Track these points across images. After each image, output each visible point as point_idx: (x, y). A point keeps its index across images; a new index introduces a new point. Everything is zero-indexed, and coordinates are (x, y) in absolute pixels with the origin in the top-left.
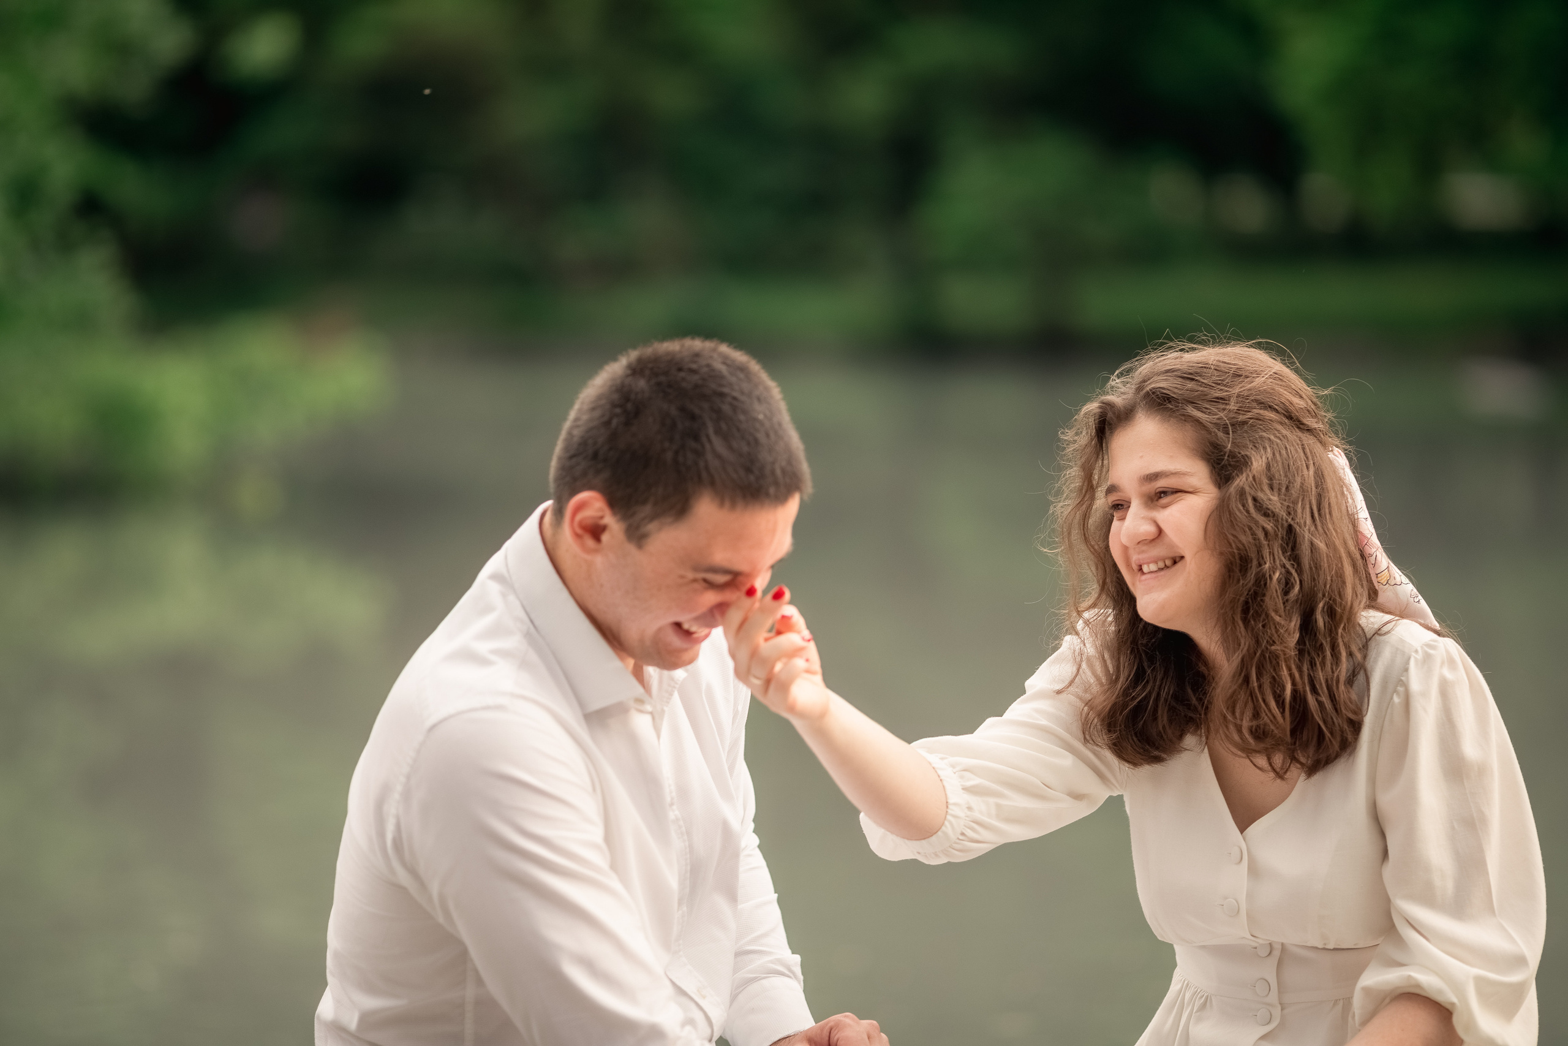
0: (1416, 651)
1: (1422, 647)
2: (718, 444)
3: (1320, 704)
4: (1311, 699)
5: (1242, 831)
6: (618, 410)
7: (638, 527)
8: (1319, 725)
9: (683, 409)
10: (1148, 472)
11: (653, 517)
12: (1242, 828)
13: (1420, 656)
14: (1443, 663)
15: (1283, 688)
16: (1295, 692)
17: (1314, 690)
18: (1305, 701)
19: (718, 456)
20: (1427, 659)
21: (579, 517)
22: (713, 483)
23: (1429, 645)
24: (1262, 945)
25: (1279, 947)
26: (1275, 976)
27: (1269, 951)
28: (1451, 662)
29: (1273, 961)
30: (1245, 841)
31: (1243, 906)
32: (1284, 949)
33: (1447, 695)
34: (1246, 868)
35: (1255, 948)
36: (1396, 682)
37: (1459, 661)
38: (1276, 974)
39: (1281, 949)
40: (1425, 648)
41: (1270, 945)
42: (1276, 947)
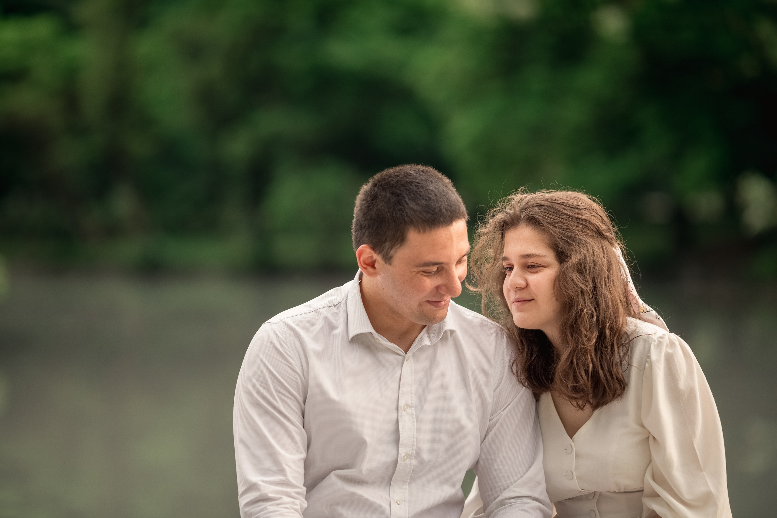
0: (655, 341)
1: (657, 338)
2: (412, 205)
3: (605, 374)
4: (601, 372)
5: (571, 438)
6: (364, 202)
7: (387, 254)
8: (605, 386)
9: (392, 193)
10: (524, 253)
11: (391, 248)
12: (571, 436)
13: (656, 343)
14: (667, 345)
15: (588, 367)
16: (594, 367)
17: (602, 368)
18: (598, 372)
19: (413, 210)
20: (660, 344)
21: (362, 259)
22: (412, 222)
23: (660, 337)
24: (590, 494)
25: (599, 494)
26: (596, 508)
27: (593, 496)
28: (672, 344)
29: (595, 501)
30: (573, 442)
31: (575, 474)
32: (601, 494)
33: (670, 361)
34: (574, 455)
35: (587, 496)
36: (647, 356)
37: (677, 343)
38: (597, 507)
39: (600, 495)
40: (659, 339)
41: (594, 493)
42: (597, 494)
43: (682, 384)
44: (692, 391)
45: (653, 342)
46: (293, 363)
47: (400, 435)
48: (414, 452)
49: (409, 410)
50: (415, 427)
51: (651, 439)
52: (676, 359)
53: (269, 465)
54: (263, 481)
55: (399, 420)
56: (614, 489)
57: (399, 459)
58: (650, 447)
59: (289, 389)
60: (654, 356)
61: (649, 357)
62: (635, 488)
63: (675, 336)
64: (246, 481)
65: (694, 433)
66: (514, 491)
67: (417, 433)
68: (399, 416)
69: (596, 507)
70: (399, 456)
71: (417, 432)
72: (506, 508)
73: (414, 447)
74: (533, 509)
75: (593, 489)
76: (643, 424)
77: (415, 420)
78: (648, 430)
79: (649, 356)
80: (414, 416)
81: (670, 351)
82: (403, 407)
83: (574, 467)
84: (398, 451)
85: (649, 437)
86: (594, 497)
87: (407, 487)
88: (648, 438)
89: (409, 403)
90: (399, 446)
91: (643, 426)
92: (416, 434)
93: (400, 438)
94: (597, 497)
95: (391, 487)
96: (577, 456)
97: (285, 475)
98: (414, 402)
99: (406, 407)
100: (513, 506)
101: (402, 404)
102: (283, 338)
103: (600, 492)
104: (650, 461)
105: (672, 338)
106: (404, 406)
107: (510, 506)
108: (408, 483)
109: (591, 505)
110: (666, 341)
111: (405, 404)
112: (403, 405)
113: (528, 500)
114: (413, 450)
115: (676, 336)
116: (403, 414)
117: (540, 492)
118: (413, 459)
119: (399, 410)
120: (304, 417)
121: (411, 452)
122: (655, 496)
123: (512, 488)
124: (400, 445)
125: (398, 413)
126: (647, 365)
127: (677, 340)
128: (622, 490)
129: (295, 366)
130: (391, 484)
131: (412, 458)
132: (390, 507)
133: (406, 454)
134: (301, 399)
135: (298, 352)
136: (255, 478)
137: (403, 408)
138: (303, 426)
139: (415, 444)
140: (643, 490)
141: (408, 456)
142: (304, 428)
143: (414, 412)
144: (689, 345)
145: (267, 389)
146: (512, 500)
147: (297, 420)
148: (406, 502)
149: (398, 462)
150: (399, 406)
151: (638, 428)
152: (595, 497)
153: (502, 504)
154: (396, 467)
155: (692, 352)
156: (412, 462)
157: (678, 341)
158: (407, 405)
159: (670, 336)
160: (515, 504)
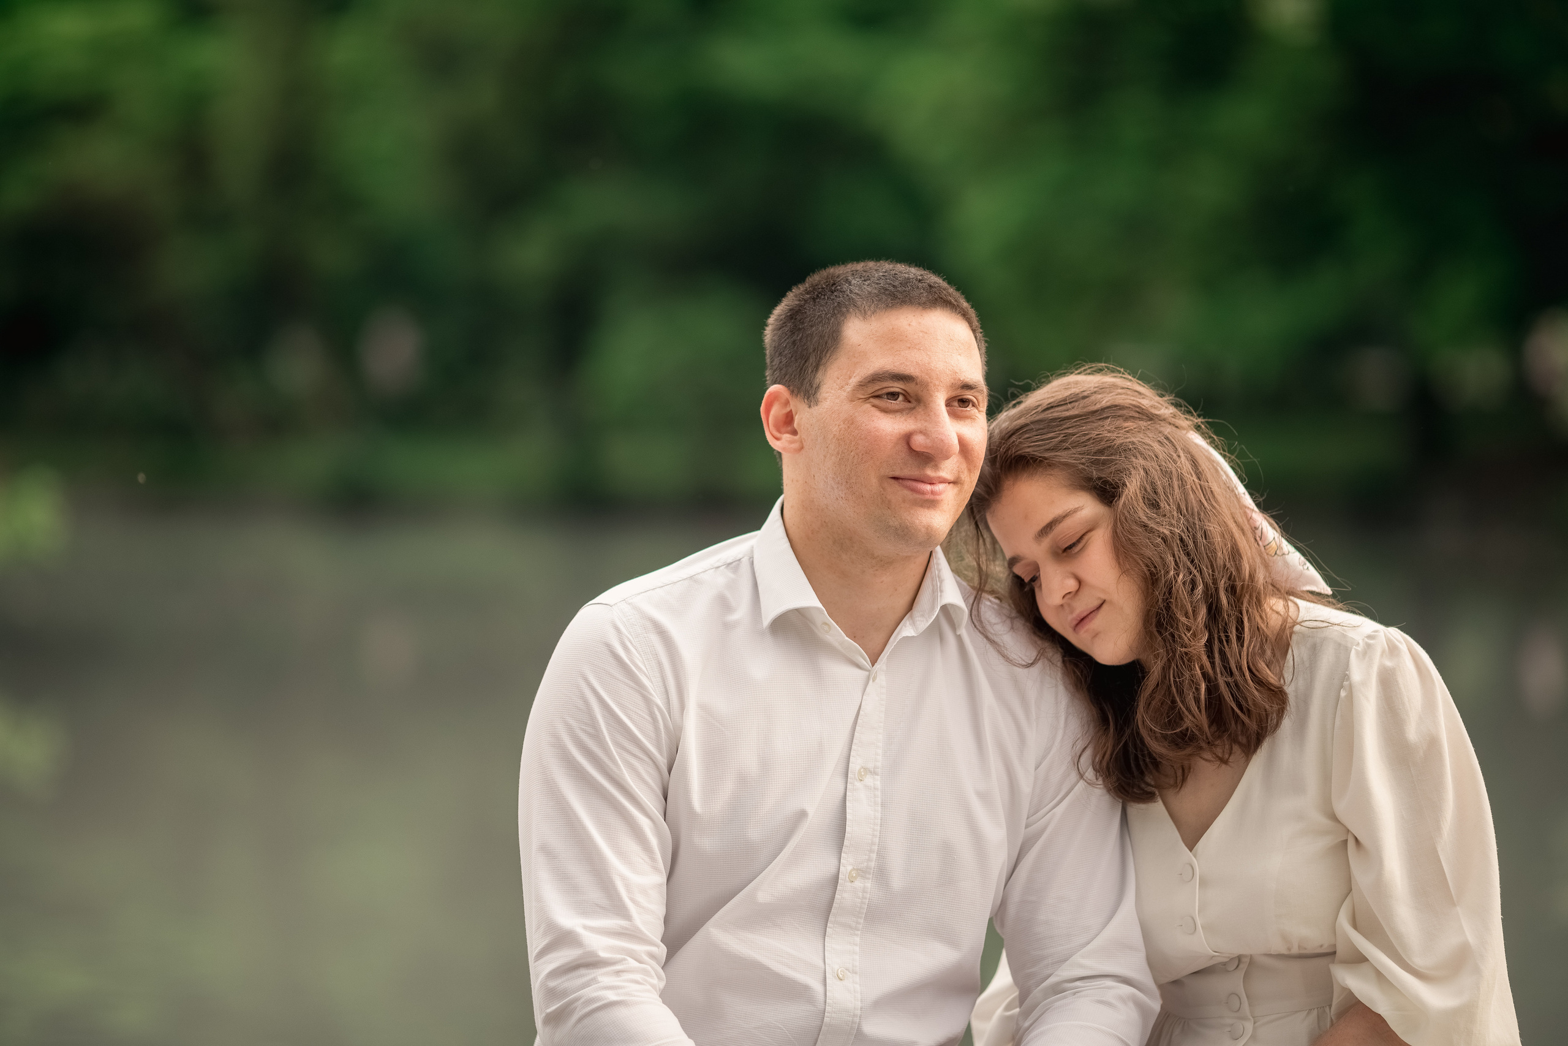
0: (1357, 644)
5: (1192, 850)
12: (1192, 846)
13: (1360, 648)
20: (1368, 649)
21: (771, 418)
23: (1369, 637)
24: (1232, 959)
25: (1247, 960)
26: (1243, 990)
27: (1236, 965)
28: (1393, 649)
29: (1240, 974)
30: (1195, 857)
31: (1199, 921)
32: (1252, 961)
33: (1388, 682)
34: (1198, 885)
35: (1224, 964)
36: (1342, 677)
37: (1403, 648)
38: (1244, 987)
39: (1250, 962)
40: (1366, 640)
41: (1240, 958)
42: (1244, 960)
43: (1412, 733)
44: (1433, 743)
45: (1354, 647)
46: (649, 686)
47: (847, 827)
48: (873, 864)
49: (869, 780)
50: (879, 815)
51: (1351, 843)
52: (1400, 681)
53: (594, 895)
54: (585, 927)
55: (847, 797)
56: (1279, 947)
57: (840, 876)
58: (1350, 860)
59: (641, 742)
60: (1356, 674)
61: (1346, 677)
62: (1321, 946)
63: (1400, 634)
64: (551, 926)
65: (1438, 829)
66: (1081, 966)
67: (881, 827)
68: (848, 789)
69: (1242, 987)
70: (841, 869)
71: (881, 824)
72: (1065, 997)
73: (872, 854)
74: (1122, 999)
75: (1235, 950)
76: (1335, 815)
77: (879, 800)
78: (1345, 826)
79: (1347, 675)
80: (879, 793)
81: (1388, 663)
82: (857, 771)
83: (1197, 908)
84: (840, 860)
85: (1347, 840)
86: (1238, 966)
87: (857, 939)
88: (1346, 842)
89: (870, 766)
90: (843, 850)
91: (1334, 818)
92: (879, 828)
93: (846, 834)
94: (1244, 967)
95: (826, 940)
96: (1203, 883)
97: (627, 916)
98: (879, 764)
99: (863, 773)
100: (1081, 993)
101: (855, 765)
102: (628, 635)
103: (1251, 955)
104: (1348, 888)
105: (1391, 637)
106: (859, 772)
107: (1075, 994)
108: (859, 932)
109: (1234, 982)
110: (1380, 644)
111: (863, 768)
112: (858, 767)
113: (1109, 983)
114: (869, 860)
115: (1402, 633)
116: (854, 784)
117: (1134, 965)
118: (869, 879)
119: (849, 777)
120: (666, 799)
121: (865, 864)
122: (1359, 959)
123: (1077, 958)
124: (844, 847)
125: (846, 783)
126: (1343, 694)
127: (1404, 642)
128: (1295, 950)
129: (653, 693)
130: (825, 933)
131: (867, 876)
132: (825, 985)
133: (855, 868)
134: (663, 762)
135: (660, 664)
136: (567, 919)
137: (856, 774)
138: (663, 814)
139: (876, 848)
140: (1335, 953)
141: (862, 873)
142: (666, 819)
143: (878, 784)
144: (1428, 652)
145: (597, 737)
146: (1078, 983)
147: (652, 804)
148: (856, 973)
149: (839, 881)
150: (850, 769)
151: (1325, 822)
152: (1241, 966)
153: (1057, 989)
154: (835, 893)
155: (1434, 667)
156: (866, 884)
157: (1405, 644)
158: (865, 769)
159: (1388, 634)
160: (1086, 990)
